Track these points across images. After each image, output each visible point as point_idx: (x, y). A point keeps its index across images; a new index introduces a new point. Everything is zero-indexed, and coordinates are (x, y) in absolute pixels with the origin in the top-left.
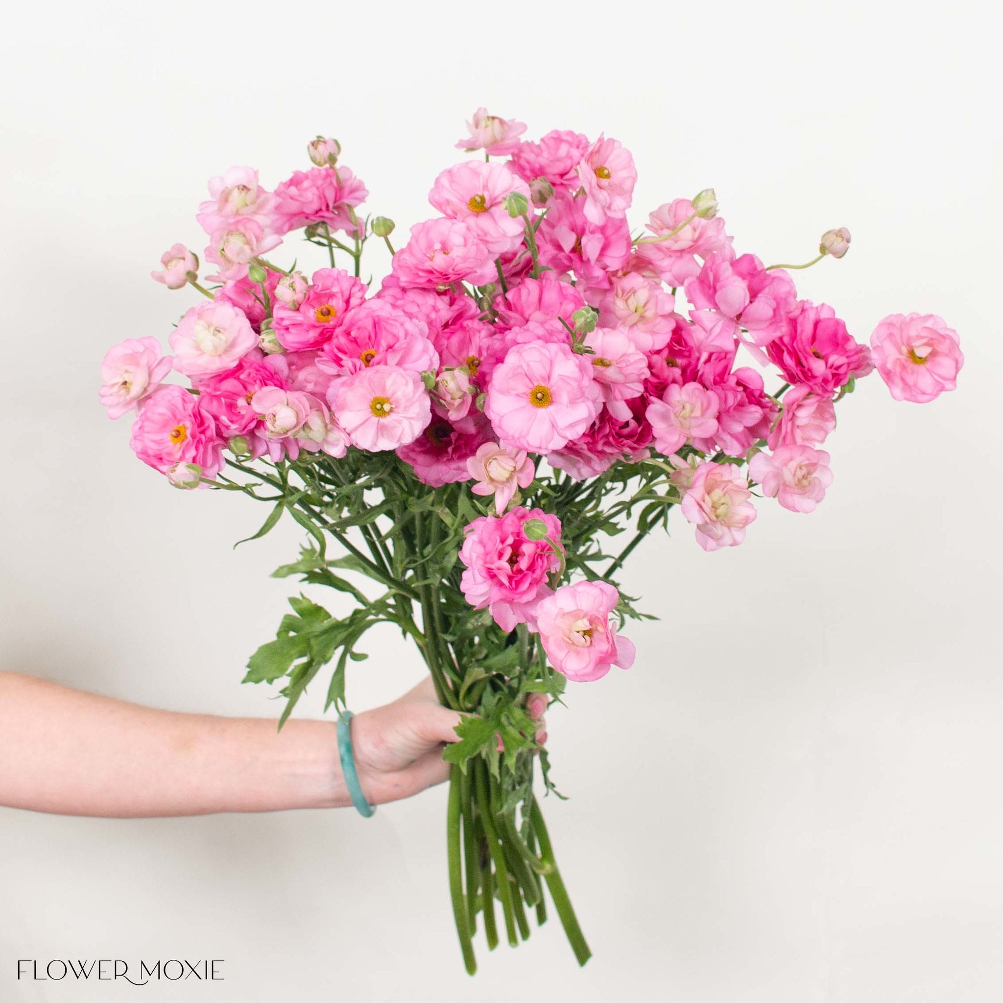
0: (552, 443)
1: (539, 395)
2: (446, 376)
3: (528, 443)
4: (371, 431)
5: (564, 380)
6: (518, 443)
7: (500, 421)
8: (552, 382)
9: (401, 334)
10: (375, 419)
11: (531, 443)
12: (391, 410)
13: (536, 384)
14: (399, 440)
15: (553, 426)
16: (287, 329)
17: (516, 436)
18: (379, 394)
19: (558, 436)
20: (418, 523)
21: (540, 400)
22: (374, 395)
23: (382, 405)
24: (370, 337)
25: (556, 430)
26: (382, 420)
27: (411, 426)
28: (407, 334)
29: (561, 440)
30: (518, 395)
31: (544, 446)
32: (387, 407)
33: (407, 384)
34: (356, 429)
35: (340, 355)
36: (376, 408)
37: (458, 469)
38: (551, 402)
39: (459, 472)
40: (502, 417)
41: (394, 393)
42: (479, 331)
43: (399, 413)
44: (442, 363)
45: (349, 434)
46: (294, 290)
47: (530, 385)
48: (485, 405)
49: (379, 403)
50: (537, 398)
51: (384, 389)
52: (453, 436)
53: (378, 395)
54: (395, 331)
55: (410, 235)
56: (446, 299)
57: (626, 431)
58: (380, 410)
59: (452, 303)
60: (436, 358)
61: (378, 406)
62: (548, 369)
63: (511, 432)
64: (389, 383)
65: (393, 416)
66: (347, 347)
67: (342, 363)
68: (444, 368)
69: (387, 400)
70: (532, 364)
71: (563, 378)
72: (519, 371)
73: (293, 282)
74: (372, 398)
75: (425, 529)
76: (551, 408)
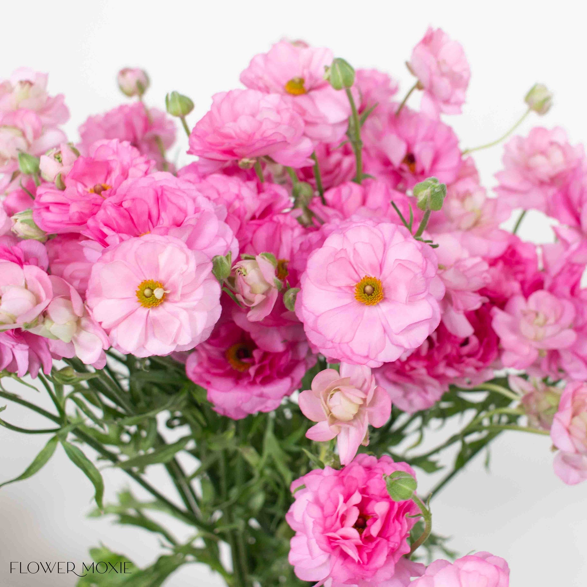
0: (383, 352)
1: (368, 289)
2: (246, 265)
3: (352, 352)
4: (138, 329)
5: (403, 266)
6: (339, 351)
7: (316, 321)
8: (386, 271)
9: (190, 209)
10: (143, 312)
11: (356, 350)
12: (165, 298)
13: (363, 275)
14: (175, 341)
15: (385, 331)
16: (47, 208)
17: (337, 340)
18: (150, 277)
19: (391, 345)
20: (222, 464)
21: (370, 294)
22: (143, 278)
23: (153, 290)
24: (150, 217)
25: (388, 336)
26: (153, 313)
27: (192, 320)
28: (197, 210)
29: (394, 348)
30: (339, 288)
31: (372, 356)
32: (158, 293)
33: (187, 262)
34: (117, 324)
35: (106, 230)
36: (144, 295)
37: (261, 395)
38: (384, 299)
39: (263, 399)
40: (318, 317)
41: (169, 275)
42: (292, 229)
43: (176, 302)
44: (242, 250)
45: (107, 332)
46: (61, 162)
47: (356, 277)
48: (297, 301)
49: (149, 288)
50: (365, 292)
51: (157, 269)
52: (256, 354)
53: (148, 278)
54: (182, 204)
55: (211, 102)
56: (252, 185)
57: (466, 350)
58: (150, 297)
59: (260, 190)
60: (235, 246)
61: (147, 292)
62: (380, 257)
63: (330, 335)
64: (163, 259)
65: (168, 306)
66: (117, 222)
67: (108, 240)
68: (243, 256)
69: (161, 285)
70: (360, 247)
71: (402, 265)
72: (343, 255)
73: (60, 152)
74: (140, 282)
75: (230, 470)
76: (384, 308)
